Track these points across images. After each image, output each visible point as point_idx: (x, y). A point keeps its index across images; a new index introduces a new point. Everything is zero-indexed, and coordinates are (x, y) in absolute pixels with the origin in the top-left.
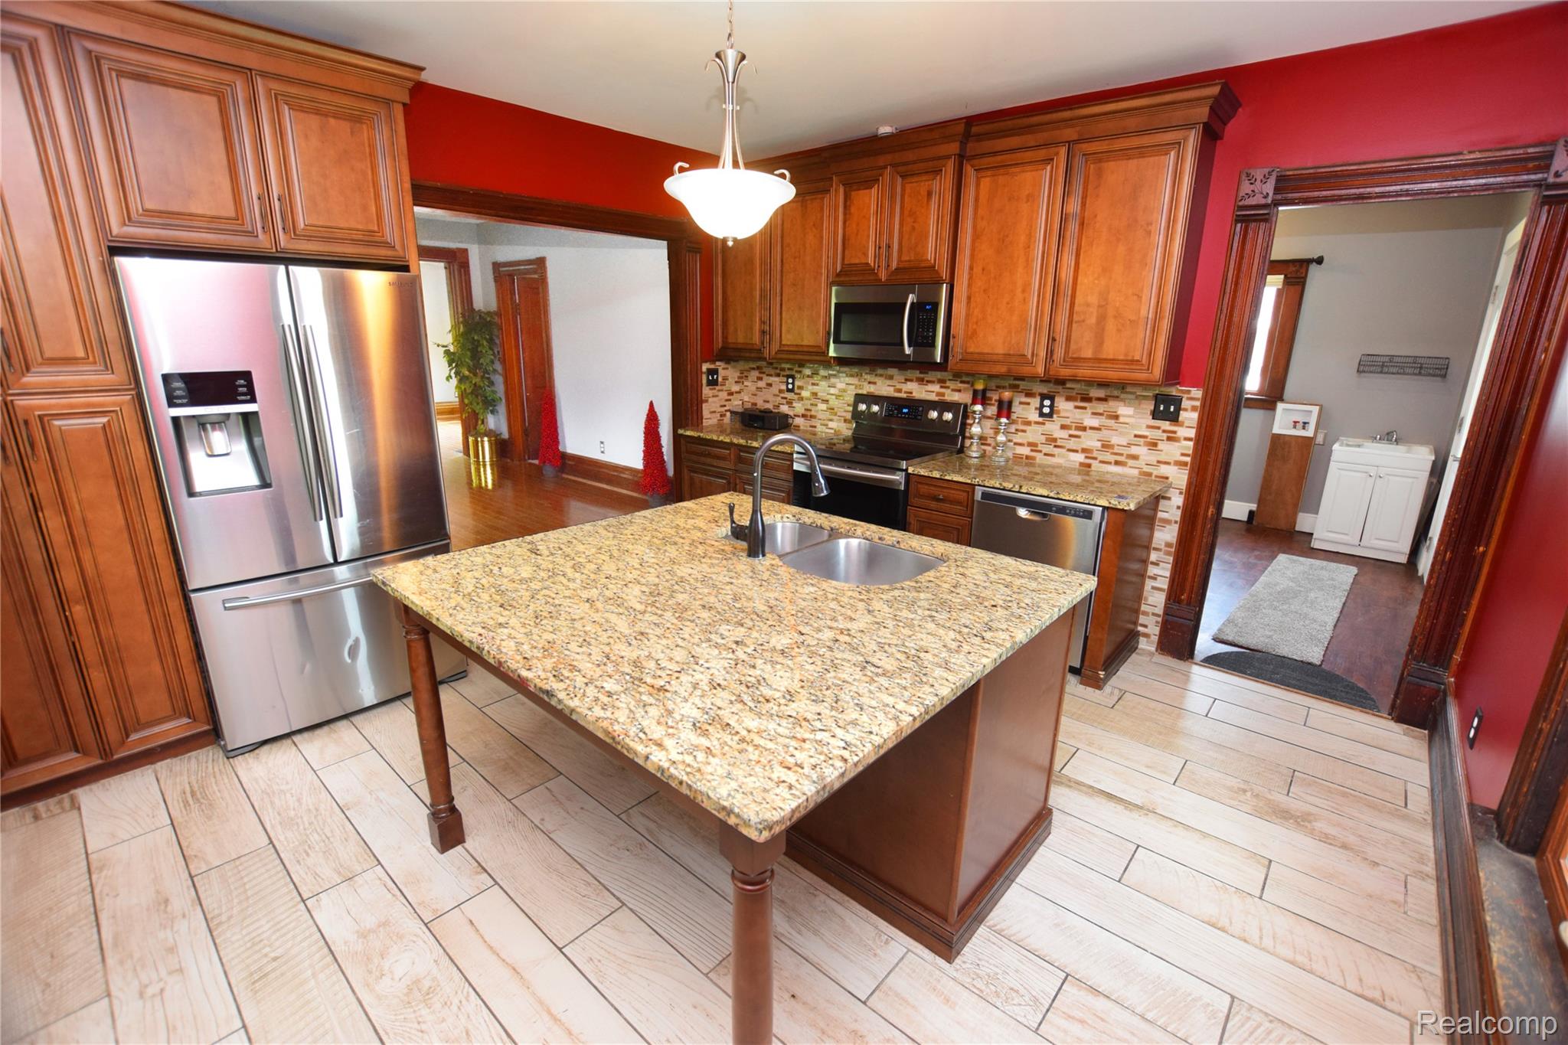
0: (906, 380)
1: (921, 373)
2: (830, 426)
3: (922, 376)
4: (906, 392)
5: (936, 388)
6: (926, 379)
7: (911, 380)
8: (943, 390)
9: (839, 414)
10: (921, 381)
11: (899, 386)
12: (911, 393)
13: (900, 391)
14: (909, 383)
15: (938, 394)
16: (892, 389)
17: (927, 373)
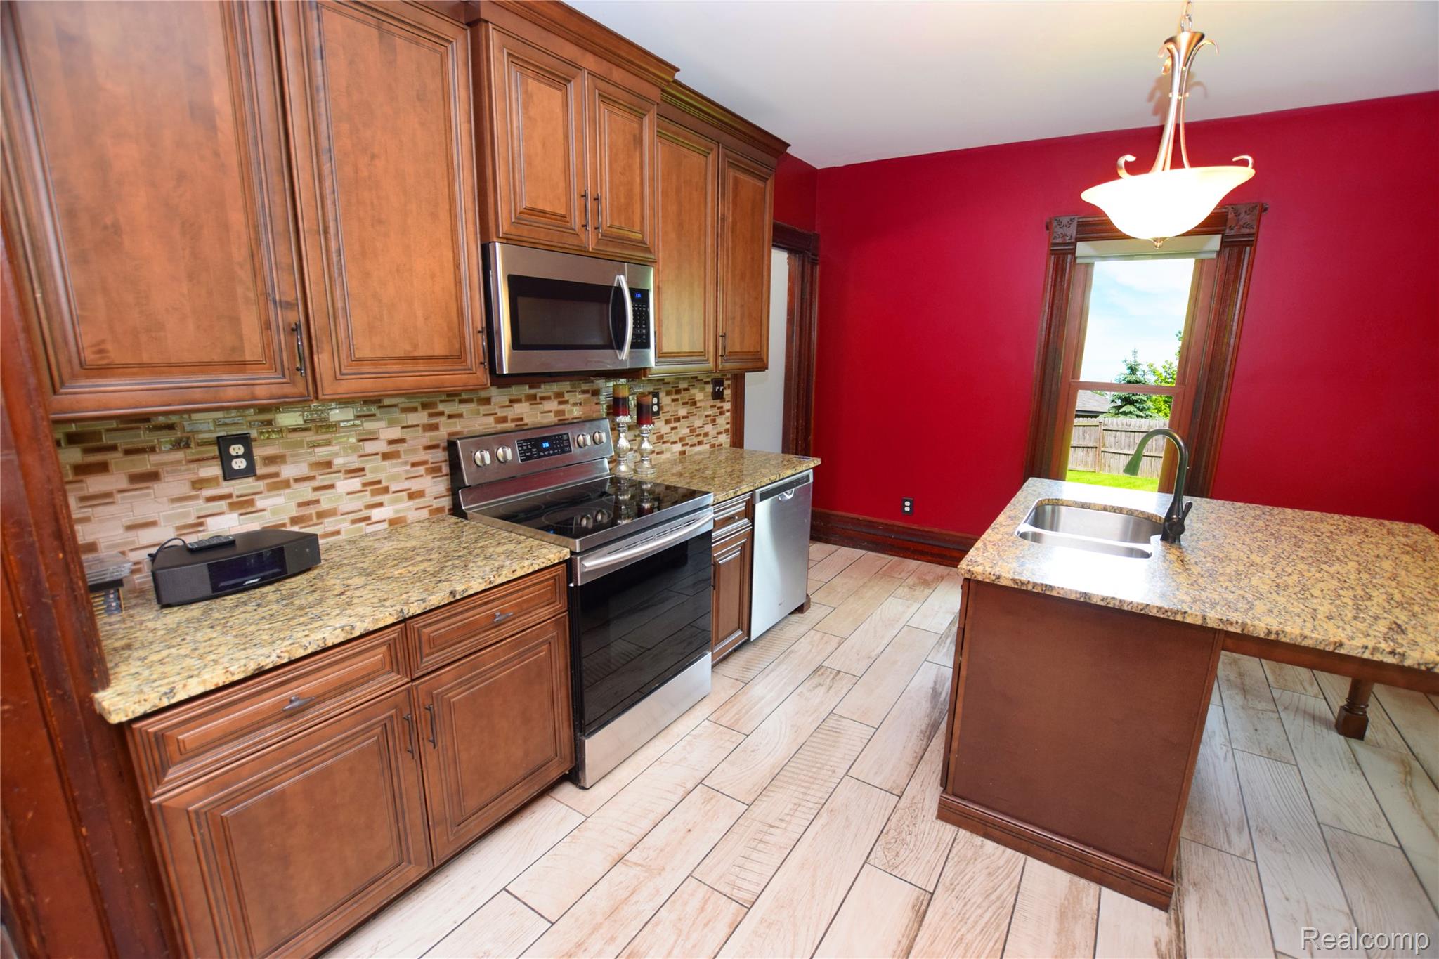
0: (511, 401)
1: (531, 387)
2: (374, 519)
3: (533, 391)
4: (513, 420)
5: (553, 405)
6: (539, 395)
7: (519, 401)
8: (562, 407)
9: (393, 488)
10: (532, 399)
11: (501, 413)
12: (522, 419)
13: (504, 420)
14: (516, 405)
15: (558, 413)
16: (491, 419)
17: (539, 387)
